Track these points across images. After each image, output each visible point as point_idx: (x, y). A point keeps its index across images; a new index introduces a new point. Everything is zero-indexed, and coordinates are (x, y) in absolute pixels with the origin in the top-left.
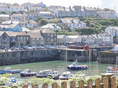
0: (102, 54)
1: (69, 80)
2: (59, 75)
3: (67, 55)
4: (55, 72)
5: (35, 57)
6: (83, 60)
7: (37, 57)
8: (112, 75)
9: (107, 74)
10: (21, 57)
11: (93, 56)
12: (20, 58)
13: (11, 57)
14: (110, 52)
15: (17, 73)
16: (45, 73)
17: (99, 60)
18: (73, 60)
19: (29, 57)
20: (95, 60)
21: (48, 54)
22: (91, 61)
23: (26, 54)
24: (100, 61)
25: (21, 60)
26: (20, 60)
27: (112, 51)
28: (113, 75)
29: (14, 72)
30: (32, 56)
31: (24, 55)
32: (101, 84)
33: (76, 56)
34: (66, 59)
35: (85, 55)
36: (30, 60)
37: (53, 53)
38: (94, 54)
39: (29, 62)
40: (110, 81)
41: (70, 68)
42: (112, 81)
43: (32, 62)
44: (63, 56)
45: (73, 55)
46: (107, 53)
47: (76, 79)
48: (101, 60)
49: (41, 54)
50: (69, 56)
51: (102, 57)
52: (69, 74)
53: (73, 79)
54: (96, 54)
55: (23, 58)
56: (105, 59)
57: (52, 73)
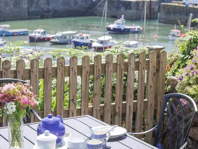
0: (166, 7)
1: (106, 53)
2: (92, 41)
3: (108, 7)
4: (85, 35)
5: (52, 10)
6: (134, 18)
7: (57, 8)
8: (162, 49)
9: (155, 47)
10: (28, 9)
11: (152, 11)
12: (26, 10)
13: (12, 8)
14: (180, 5)
15: (20, 35)
16: (65, 38)
17: (160, 18)
18: (118, 17)
19: (42, 9)
20: (155, 18)
21: (75, 5)
22: (146, 19)
23: (37, 4)
24: (162, 21)
25: (29, 13)
26: (27, 13)
27: (184, 4)
28: (164, 48)
29: (15, 34)
30: (48, 7)
31: (33, 5)
32: (147, 60)
33: (123, 9)
34: (104, 14)
35: (137, 9)
36: (44, 14)
37: (84, 4)
38: (152, 7)
39: (42, 17)
40: (158, 57)
41: (112, 28)
42: (162, 56)
43: (47, 18)
44: (101, 8)
45: (118, 8)
46: (175, 7)
47: (116, 51)
48: (165, 19)
49: (63, 5)
50: (110, 10)
51: (166, 13)
52: (109, 40)
53: (112, 51)
54: (156, 8)
55: (32, 9)
56: (172, 17)
57: (80, 37)
